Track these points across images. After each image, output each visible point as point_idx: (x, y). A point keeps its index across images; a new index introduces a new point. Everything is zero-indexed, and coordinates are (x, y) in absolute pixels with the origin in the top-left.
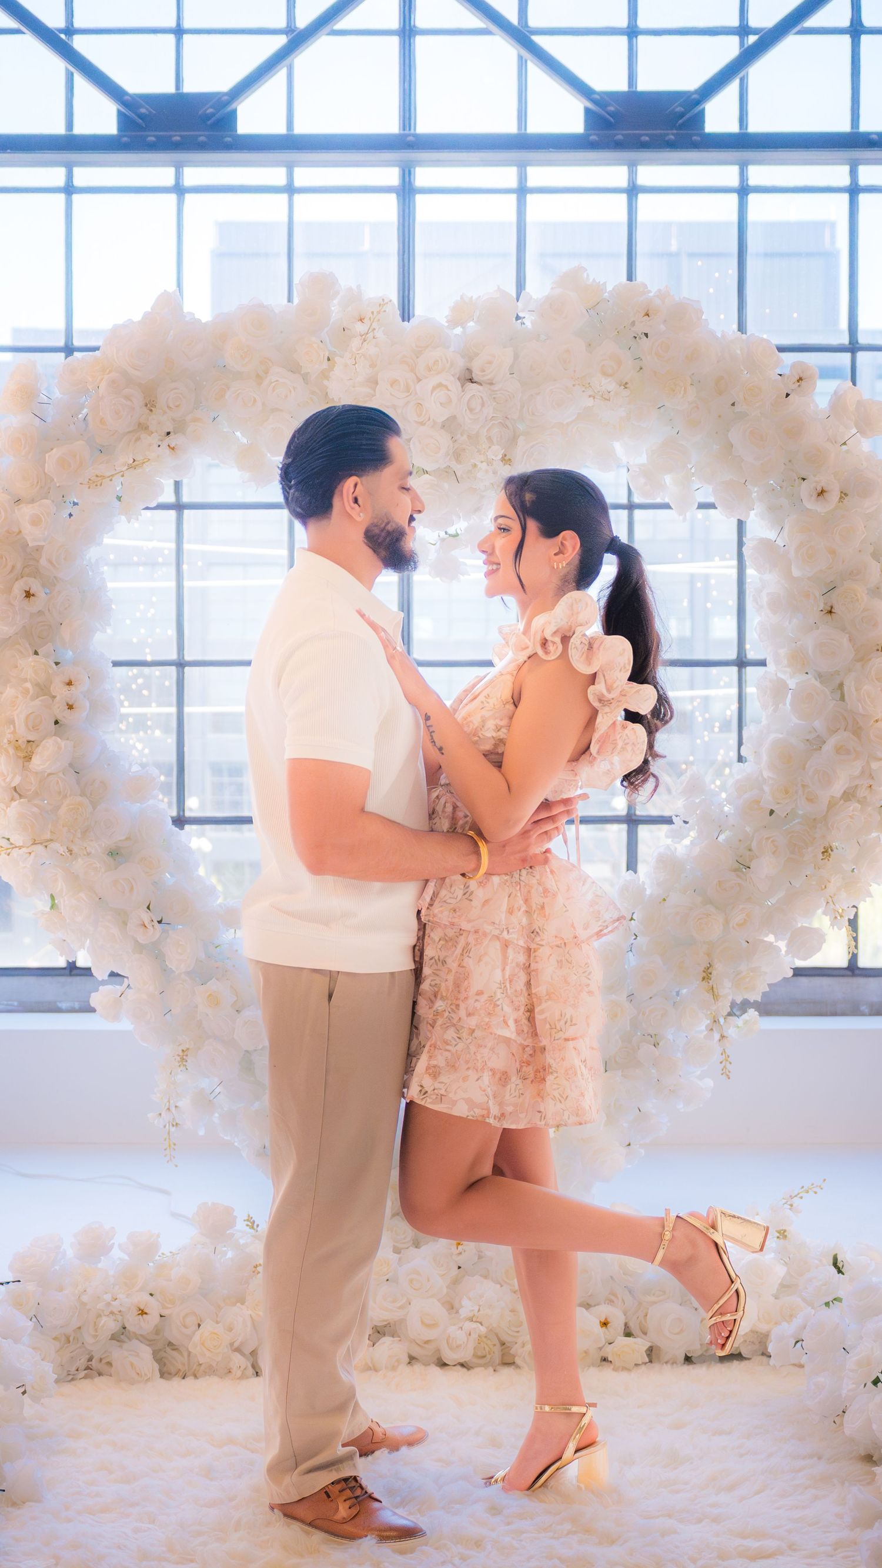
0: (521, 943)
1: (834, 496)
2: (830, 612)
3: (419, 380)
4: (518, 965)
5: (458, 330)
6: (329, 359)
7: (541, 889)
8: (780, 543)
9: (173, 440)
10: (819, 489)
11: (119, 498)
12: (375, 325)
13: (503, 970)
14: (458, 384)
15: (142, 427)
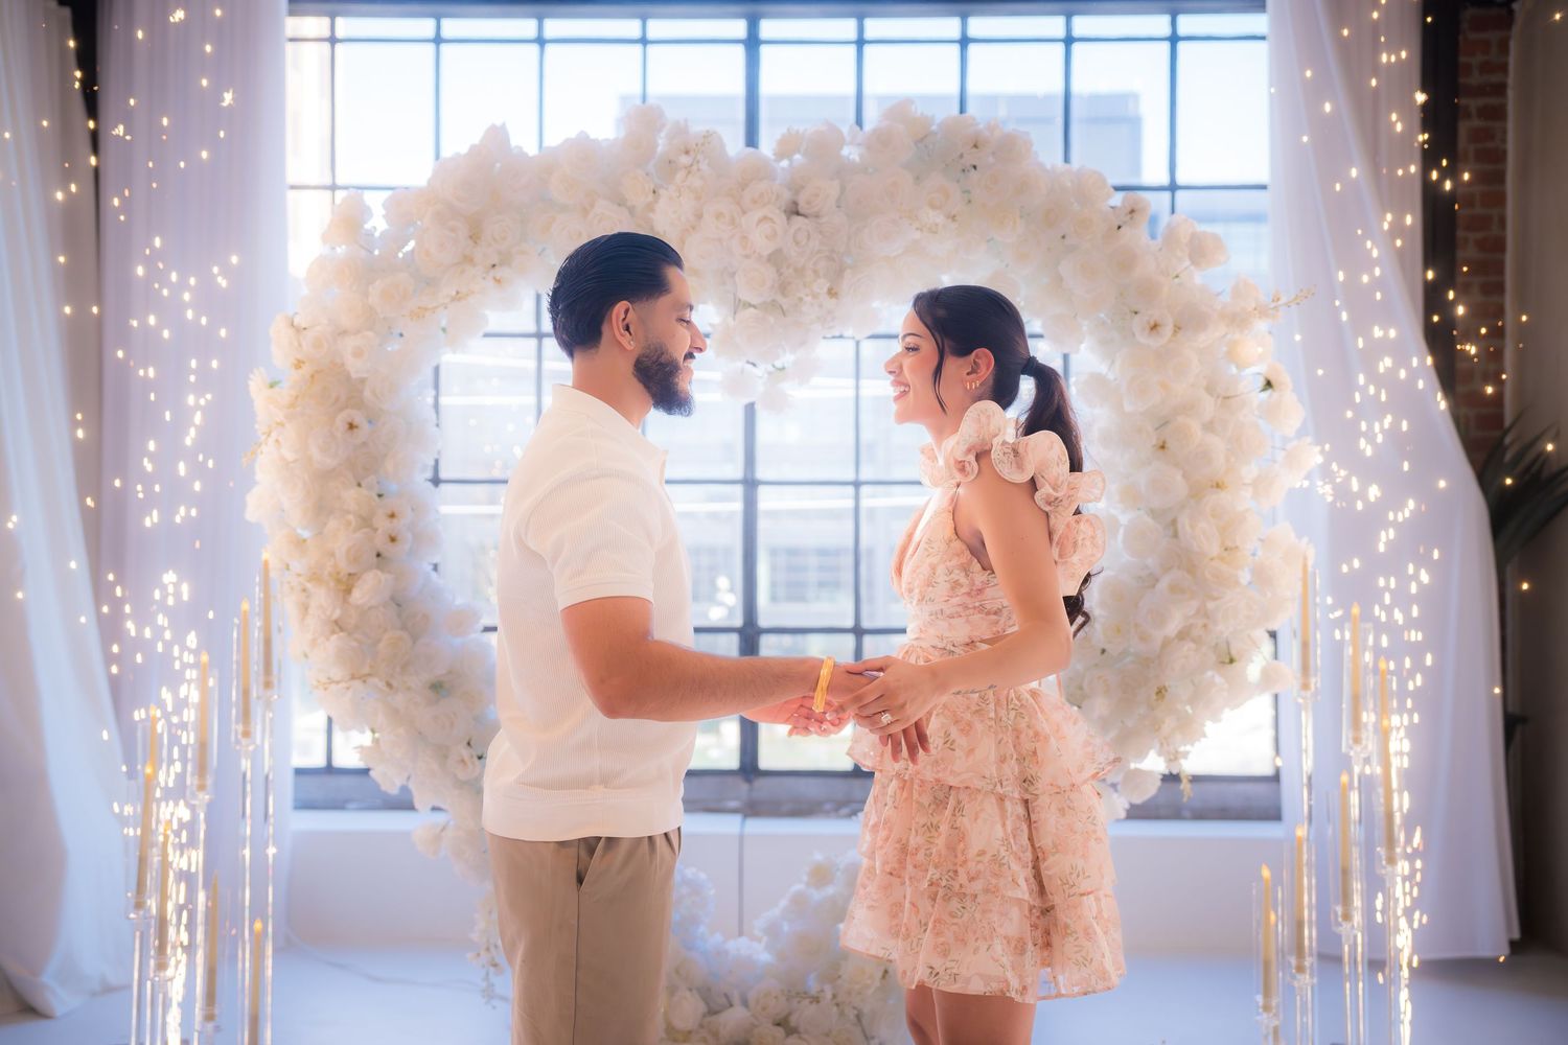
0: (1016, 795)
1: (1168, 331)
2: (1163, 447)
3: (744, 213)
4: (1018, 817)
5: (785, 163)
6: (654, 192)
7: (1031, 733)
8: (1111, 377)
9: (499, 273)
10: (1152, 323)
11: (444, 330)
12: (699, 157)
13: (1004, 825)
14: (784, 217)
15: (468, 260)
